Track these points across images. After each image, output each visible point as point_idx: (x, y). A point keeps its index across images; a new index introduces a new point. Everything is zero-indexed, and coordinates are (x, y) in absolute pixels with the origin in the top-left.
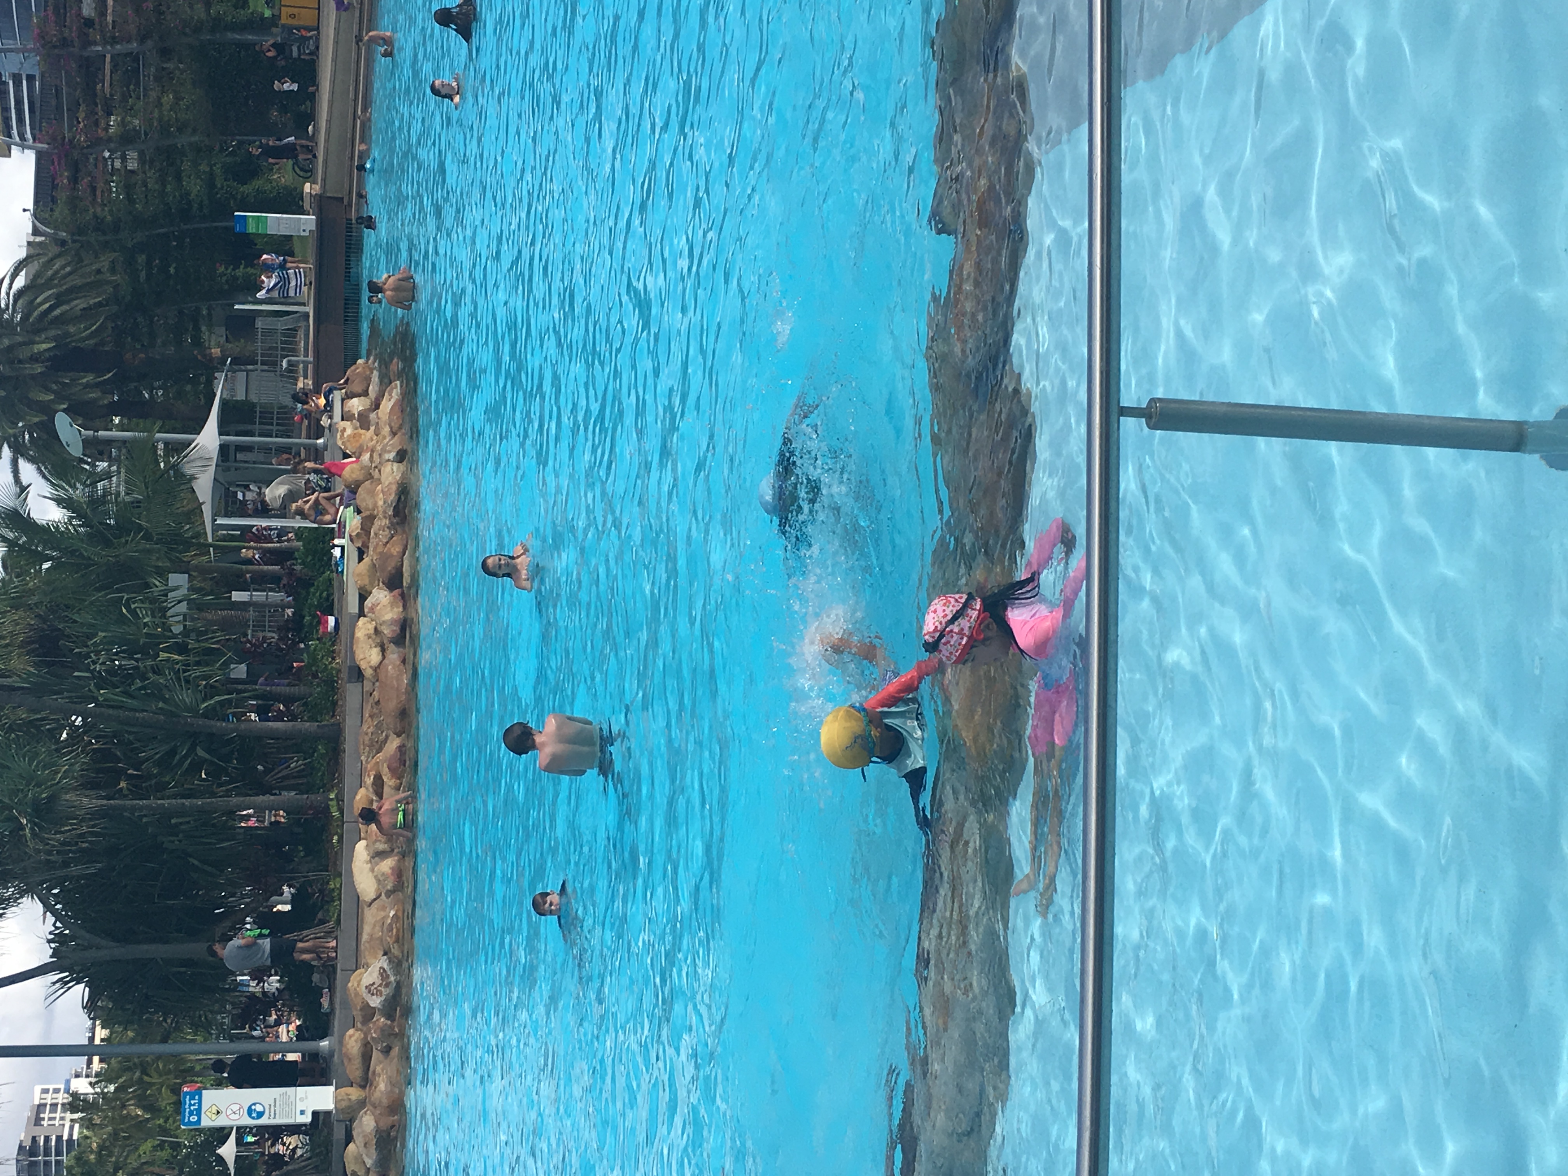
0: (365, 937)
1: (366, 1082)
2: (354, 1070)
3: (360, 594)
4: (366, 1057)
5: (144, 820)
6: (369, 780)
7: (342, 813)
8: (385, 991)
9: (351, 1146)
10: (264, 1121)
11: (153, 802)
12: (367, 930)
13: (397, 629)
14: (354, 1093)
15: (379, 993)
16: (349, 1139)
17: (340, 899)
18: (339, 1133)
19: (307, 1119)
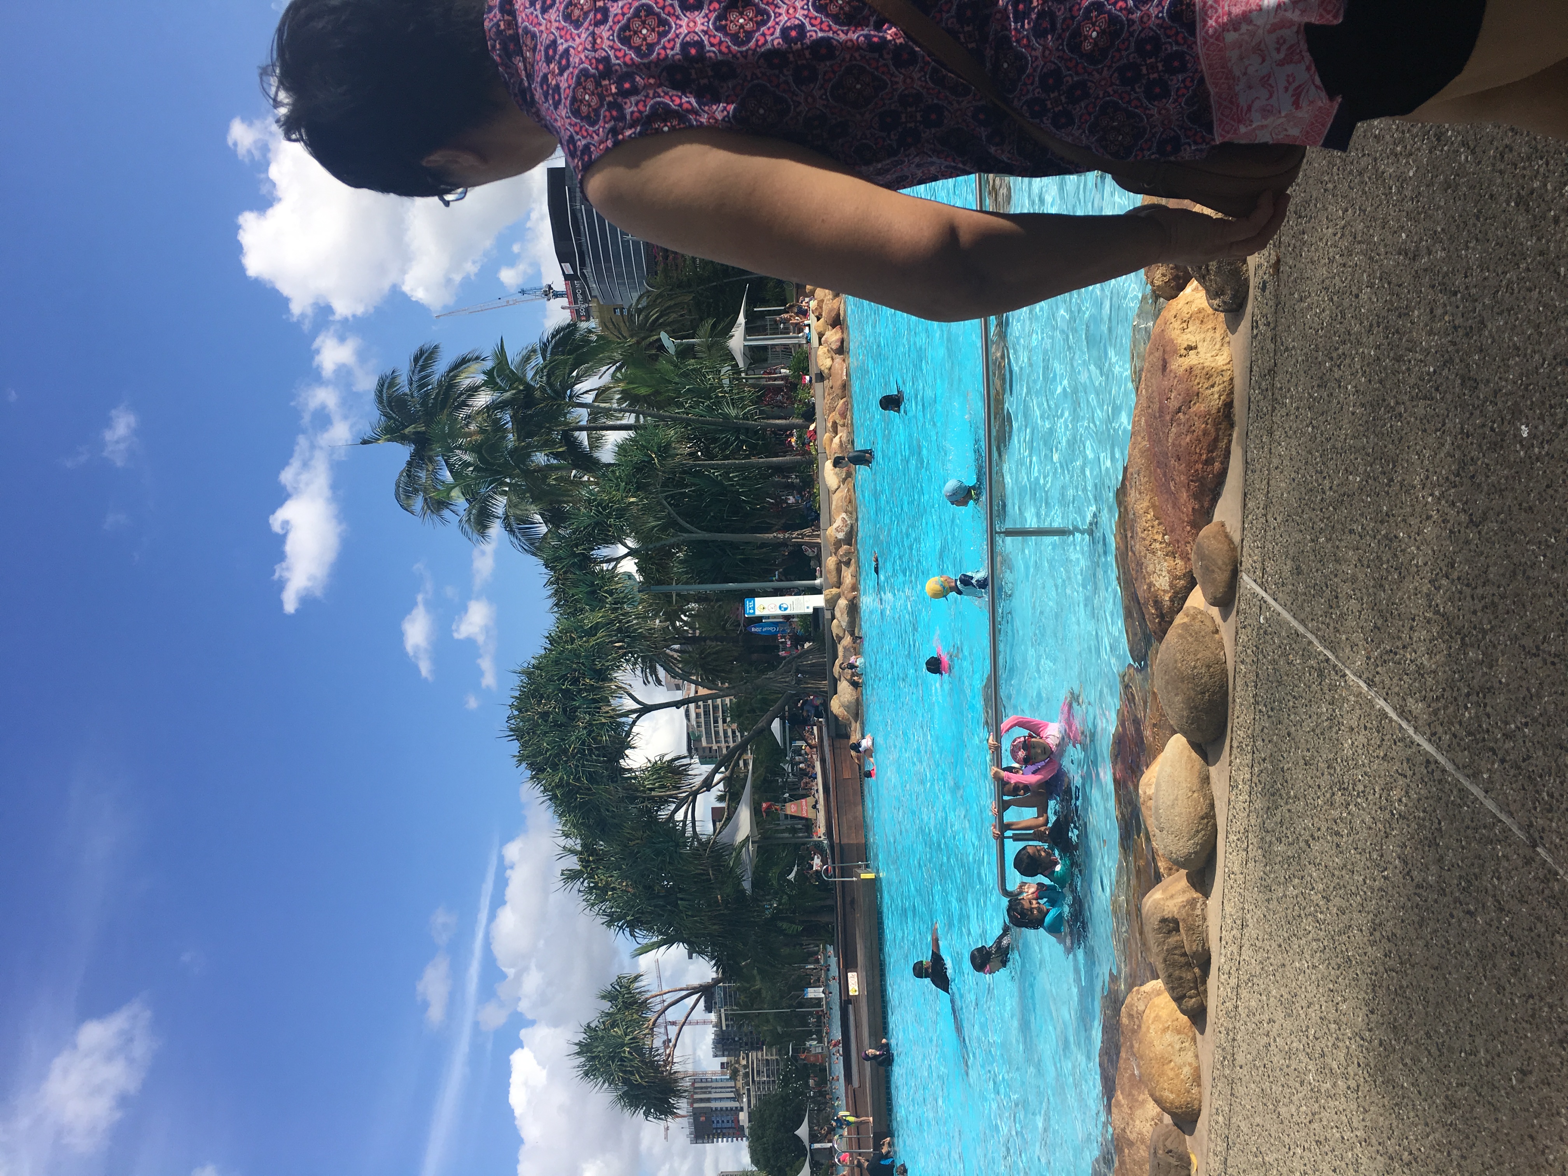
0: (833, 507)
1: (839, 584)
2: (833, 578)
3: (819, 337)
4: (839, 571)
6: (829, 425)
8: (845, 529)
9: (835, 621)
10: (788, 612)
12: (834, 503)
13: (839, 344)
14: (835, 591)
15: (842, 531)
16: (833, 617)
18: (828, 615)
19: (811, 611)
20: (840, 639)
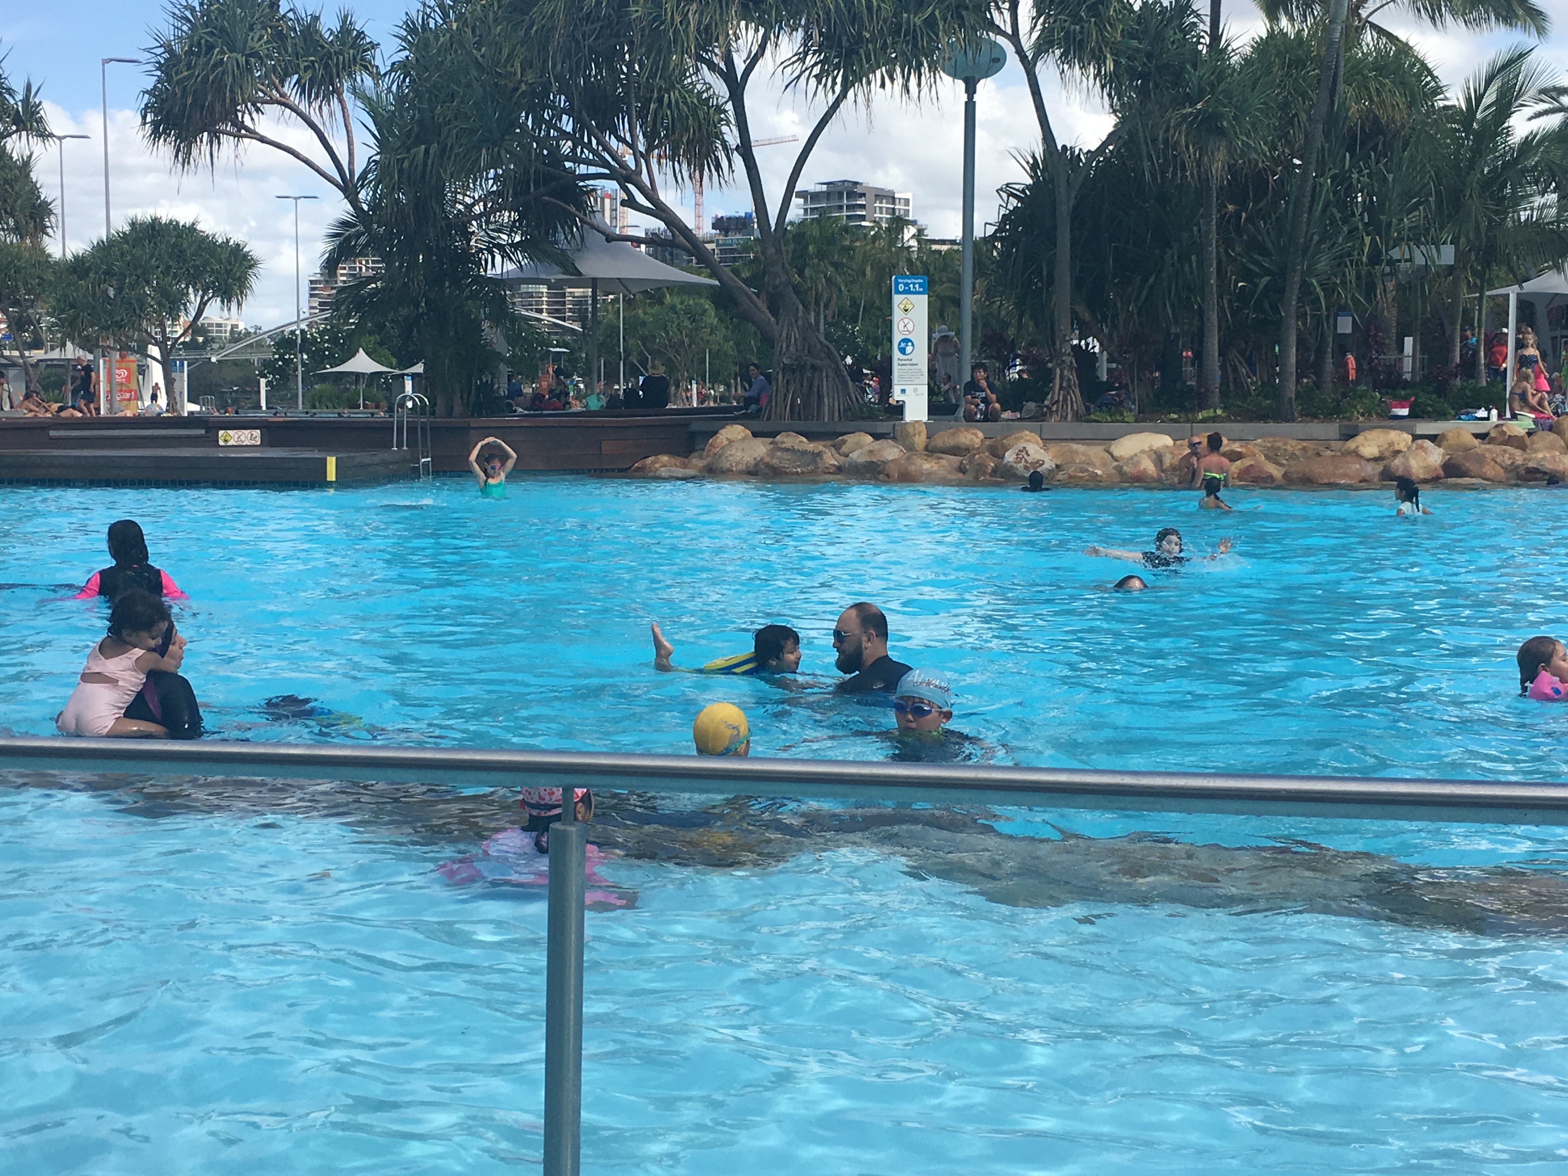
0: (1075, 446)
1: (931, 451)
2: (943, 439)
3: (1436, 436)
4: (955, 451)
5: (1195, 229)
7: (1201, 421)
8: (1020, 466)
9: (869, 439)
10: (896, 354)
11: (1214, 236)
12: (1082, 448)
14: (920, 440)
15: (1018, 460)
16: (877, 436)
17: (1113, 422)
18: (883, 427)
19: (897, 396)
20: (837, 447)
